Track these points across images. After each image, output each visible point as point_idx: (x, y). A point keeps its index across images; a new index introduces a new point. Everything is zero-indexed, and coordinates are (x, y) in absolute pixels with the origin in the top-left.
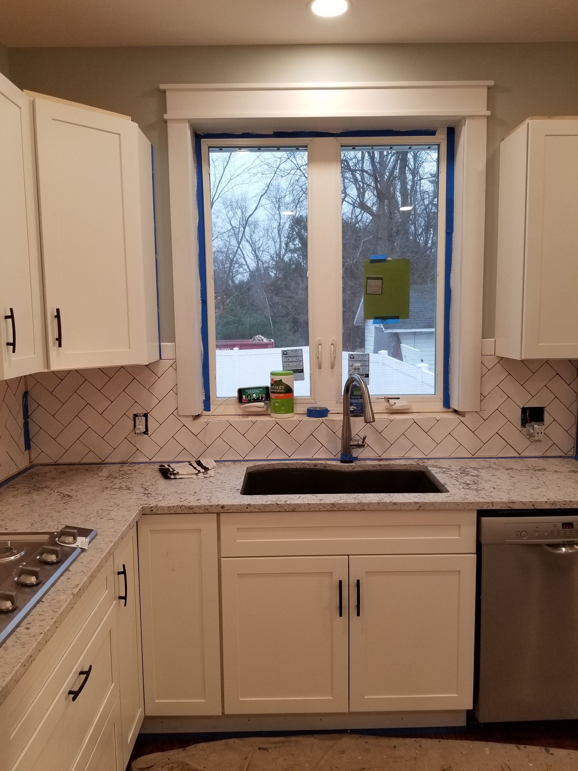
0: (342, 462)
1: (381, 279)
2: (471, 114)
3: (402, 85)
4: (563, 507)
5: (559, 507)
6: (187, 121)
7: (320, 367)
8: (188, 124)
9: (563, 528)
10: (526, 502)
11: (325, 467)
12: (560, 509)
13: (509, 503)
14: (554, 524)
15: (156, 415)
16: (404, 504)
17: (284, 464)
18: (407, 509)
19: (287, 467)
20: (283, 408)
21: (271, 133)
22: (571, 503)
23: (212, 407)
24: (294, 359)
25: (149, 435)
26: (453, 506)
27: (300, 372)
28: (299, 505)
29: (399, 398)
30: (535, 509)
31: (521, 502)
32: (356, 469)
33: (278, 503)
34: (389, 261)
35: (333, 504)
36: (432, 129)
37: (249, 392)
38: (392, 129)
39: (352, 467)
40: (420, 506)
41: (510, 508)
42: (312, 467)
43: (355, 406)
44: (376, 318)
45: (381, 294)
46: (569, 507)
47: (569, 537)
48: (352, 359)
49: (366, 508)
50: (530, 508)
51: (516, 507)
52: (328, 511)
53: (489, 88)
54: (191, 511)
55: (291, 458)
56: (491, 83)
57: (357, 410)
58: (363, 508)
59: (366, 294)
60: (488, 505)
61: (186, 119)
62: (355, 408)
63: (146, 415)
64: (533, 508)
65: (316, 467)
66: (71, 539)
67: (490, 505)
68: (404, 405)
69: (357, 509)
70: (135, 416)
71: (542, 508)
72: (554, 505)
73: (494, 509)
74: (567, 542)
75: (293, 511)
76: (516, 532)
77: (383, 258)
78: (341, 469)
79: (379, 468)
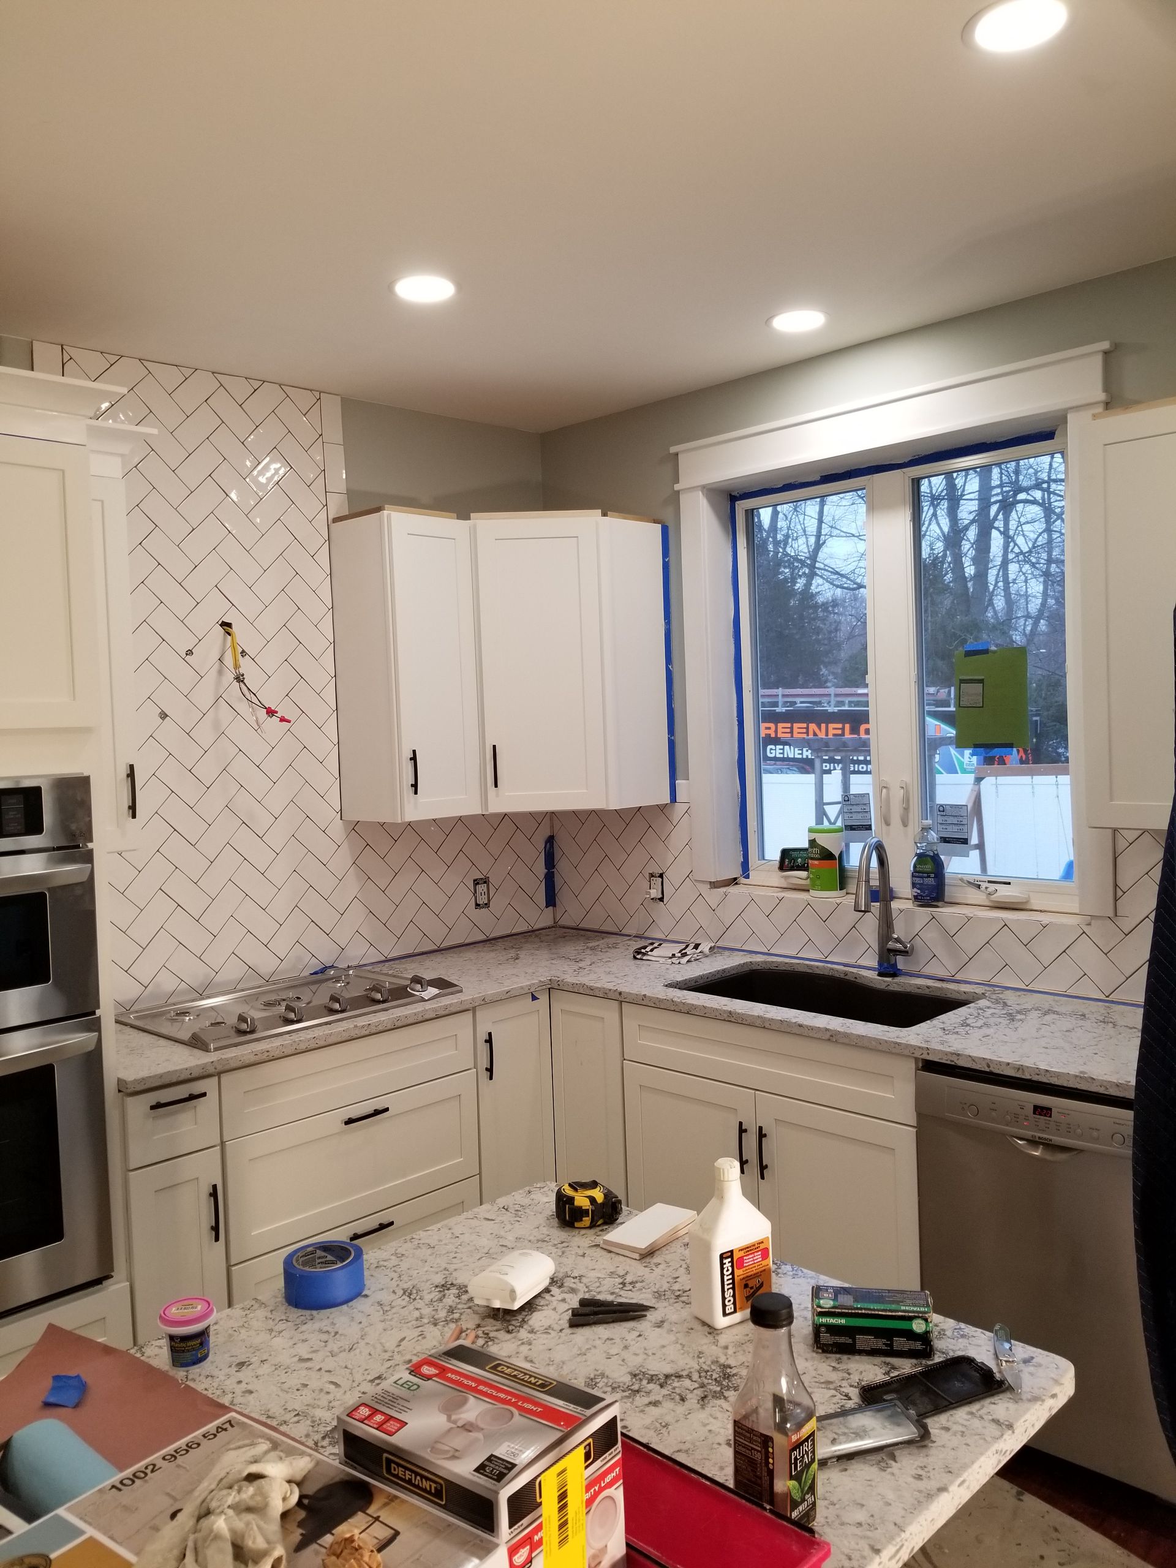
0: (880, 975)
1: (981, 681)
2: (1074, 404)
3: (983, 376)
4: (1035, 1078)
5: (1028, 1077)
6: (700, 488)
7: (888, 824)
8: (700, 493)
9: (1034, 1113)
10: (975, 1057)
11: (856, 978)
12: (1030, 1080)
13: (952, 1054)
14: (1021, 1103)
15: (673, 876)
16: (812, 1028)
17: (808, 966)
18: (815, 1036)
19: (811, 971)
20: (818, 882)
21: (818, 478)
22: (1048, 1075)
23: (751, 873)
24: (858, 809)
25: (665, 903)
26: (874, 1043)
27: (867, 829)
28: (694, 1007)
29: (1009, 883)
30: (991, 1073)
31: (970, 1056)
32: (891, 988)
33: (675, 999)
34: (994, 652)
35: (730, 1012)
36: (1049, 430)
37: (794, 854)
38: (983, 441)
39: (886, 984)
40: (832, 1036)
41: (953, 1063)
42: (842, 976)
43: (918, 889)
44: (976, 746)
45: (983, 707)
46: (1045, 1080)
47: (1043, 1131)
48: (942, 813)
49: (767, 1025)
50: (983, 1069)
51: (961, 1063)
52: (724, 1020)
53: (1106, 353)
54: (591, 993)
55: (827, 959)
56: (1105, 345)
57: (921, 896)
58: (764, 1025)
59: (960, 706)
60: (921, 1051)
61: (698, 487)
62: (919, 891)
63: (661, 876)
64: (987, 1070)
65: (846, 977)
66: (418, 987)
67: (925, 1052)
68: (1010, 895)
69: (756, 1024)
70: (652, 875)
71: (1002, 1073)
72: (1021, 1070)
73: (931, 1059)
74: (1039, 1138)
75: (688, 1013)
76: (961, 1103)
77: (985, 648)
78: (871, 985)
79: (927, 992)
